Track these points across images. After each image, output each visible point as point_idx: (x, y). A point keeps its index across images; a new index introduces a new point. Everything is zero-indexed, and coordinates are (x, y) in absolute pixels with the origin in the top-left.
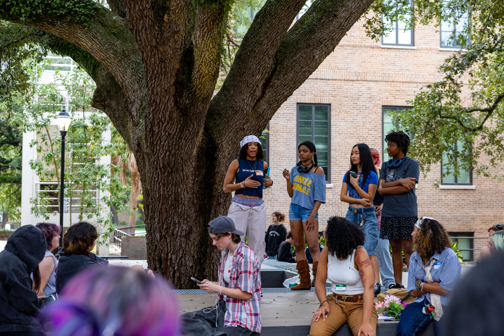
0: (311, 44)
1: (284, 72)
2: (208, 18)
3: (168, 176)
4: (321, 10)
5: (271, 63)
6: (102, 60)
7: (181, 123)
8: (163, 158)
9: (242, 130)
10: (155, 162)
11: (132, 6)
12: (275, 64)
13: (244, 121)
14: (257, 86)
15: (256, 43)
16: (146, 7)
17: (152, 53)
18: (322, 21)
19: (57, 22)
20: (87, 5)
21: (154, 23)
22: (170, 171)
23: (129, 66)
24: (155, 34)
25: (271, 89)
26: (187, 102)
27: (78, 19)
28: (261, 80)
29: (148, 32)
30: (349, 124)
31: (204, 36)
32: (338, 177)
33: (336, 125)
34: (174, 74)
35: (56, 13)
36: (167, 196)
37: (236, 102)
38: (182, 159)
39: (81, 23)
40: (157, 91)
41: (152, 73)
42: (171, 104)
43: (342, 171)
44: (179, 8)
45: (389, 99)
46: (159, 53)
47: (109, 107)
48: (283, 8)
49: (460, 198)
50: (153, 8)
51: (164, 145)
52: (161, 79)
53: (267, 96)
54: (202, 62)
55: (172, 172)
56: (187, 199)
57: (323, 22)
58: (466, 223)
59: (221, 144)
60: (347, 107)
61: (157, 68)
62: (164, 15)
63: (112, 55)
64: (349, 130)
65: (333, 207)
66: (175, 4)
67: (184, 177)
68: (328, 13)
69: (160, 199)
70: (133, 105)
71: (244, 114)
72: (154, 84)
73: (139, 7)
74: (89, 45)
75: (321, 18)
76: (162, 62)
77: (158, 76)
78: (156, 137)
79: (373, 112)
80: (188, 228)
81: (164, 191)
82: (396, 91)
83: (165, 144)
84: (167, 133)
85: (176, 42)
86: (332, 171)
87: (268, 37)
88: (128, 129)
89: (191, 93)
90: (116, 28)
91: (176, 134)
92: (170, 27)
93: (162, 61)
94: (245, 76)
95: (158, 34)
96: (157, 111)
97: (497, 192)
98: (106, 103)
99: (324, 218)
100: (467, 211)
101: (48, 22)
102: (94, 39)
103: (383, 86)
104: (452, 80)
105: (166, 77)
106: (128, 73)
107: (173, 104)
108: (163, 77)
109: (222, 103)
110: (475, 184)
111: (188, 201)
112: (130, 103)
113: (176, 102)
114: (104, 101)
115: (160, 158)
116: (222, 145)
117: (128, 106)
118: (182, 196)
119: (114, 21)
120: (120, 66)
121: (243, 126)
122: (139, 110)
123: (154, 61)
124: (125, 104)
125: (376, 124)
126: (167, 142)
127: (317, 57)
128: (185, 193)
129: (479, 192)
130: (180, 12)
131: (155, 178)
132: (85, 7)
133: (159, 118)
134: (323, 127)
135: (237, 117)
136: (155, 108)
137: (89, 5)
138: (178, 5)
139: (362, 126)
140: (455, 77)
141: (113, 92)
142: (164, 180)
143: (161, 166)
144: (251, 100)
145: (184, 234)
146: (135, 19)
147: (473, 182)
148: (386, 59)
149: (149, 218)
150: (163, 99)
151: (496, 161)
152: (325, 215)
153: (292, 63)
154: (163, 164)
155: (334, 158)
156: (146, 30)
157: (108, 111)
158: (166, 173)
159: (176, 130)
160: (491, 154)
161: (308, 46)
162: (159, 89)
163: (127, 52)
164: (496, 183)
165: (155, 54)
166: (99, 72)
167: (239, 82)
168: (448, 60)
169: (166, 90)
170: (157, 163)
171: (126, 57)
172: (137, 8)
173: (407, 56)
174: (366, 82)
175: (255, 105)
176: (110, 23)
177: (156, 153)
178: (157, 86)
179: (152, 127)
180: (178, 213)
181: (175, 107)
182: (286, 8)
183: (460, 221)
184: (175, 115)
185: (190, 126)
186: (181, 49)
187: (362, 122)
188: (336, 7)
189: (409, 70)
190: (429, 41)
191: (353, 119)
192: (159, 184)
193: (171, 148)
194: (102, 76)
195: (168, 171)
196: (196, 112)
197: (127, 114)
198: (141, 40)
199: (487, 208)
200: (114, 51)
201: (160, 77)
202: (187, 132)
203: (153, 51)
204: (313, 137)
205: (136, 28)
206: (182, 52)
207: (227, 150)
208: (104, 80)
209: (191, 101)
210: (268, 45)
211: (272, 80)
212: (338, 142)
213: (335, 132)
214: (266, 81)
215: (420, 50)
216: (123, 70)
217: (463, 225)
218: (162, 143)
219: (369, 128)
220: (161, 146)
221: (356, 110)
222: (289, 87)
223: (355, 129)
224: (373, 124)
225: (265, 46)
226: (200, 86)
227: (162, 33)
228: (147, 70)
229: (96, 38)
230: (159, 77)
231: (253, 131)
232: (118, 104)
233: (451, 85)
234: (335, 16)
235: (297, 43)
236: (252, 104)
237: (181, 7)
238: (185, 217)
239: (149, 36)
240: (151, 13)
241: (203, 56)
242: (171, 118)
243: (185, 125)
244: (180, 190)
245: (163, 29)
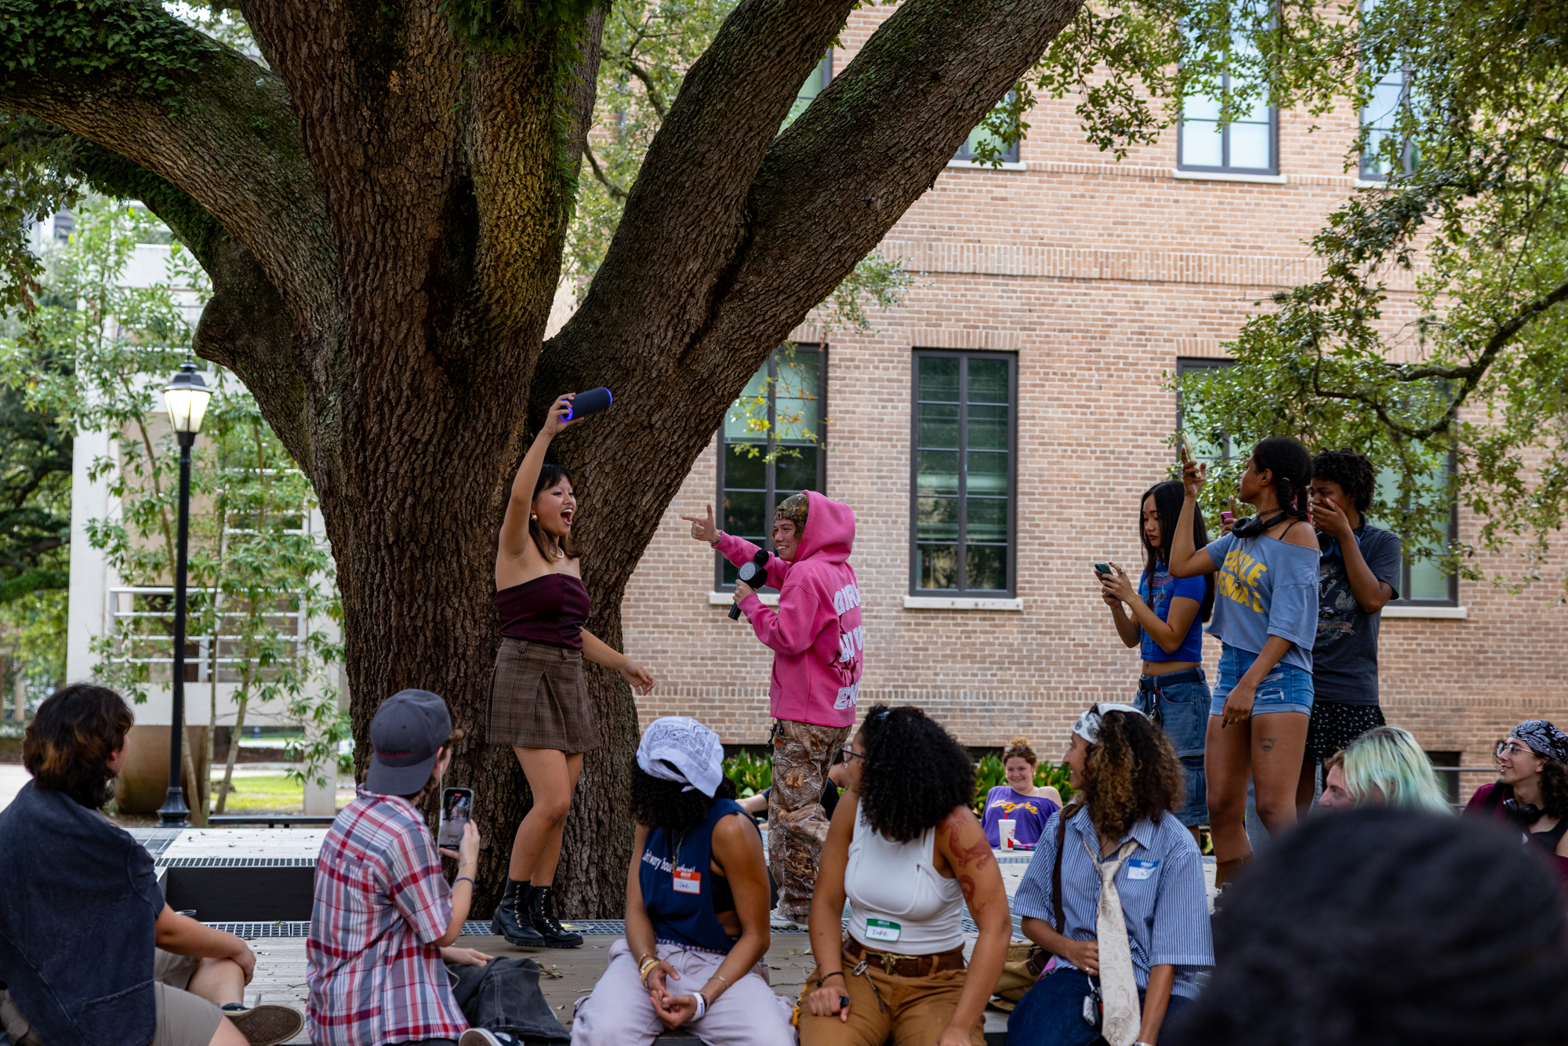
0: (860, 164)
1: (776, 251)
2: (506, 81)
3: (412, 570)
4: (893, 60)
5: (733, 221)
6: (222, 211)
7: (450, 407)
8: (395, 515)
9: (644, 429)
10: (373, 528)
11: (289, 44)
12: (748, 226)
13: (652, 402)
14: (691, 294)
15: (684, 160)
16: (332, 49)
17: (353, 189)
18: (896, 92)
19: (83, 96)
20: (177, 43)
21: (356, 97)
22: (417, 554)
23: (303, 231)
24: (360, 130)
25: (736, 303)
26: (466, 341)
27: (146, 85)
28: (704, 275)
29: (340, 126)
30: (1073, 413)
31: (496, 137)
32: (1038, 576)
33: (1033, 418)
34: (423, 254)
35: (80, 68)
36: (410, 632)
37: (625, 342)
38: (455, 518)
39: (155, 97)
40: (373, 308)
41: (357, 253)
42: (416, 348)
43: (1052, 558)
44: (435, 51)
45: (1199, 339)
46: (377, 189)
47: (247, 358)
48: (765, 53)
49: (1419, 645)
50: (352, 50)
51: (397, 472)
52: (385, 272)
53: (724, 325)
54: (499, 218)
55: (425, 558)
56: (474, 643)
57: (897, 97)
58: (1437, 723)
59: (579, 473)
60: (1070, 362)
61: (370, 237)
62: (388, 73)
63: (252, 197)
64: (1075, 432)
65: (1022, 669)
66: (420, 38)
67: (461, 573)
68: (913, 69)
69: (390, 641)
70: (316, 351)
71: (651, 380)
72: (364, 285)
73: (310, 47)
74: (183, 163)
75: (893, 85)
76: (387, 217)
77: (373, 260)
78: (374, 451)
79: (1148, 377)
80: (476, 731)
81: (400, 615)
82: (1222, 312)
83: (402, 471)
84: (406, 437)
85: (427, 155)
86: (1019, 560)
87: (720, 142)
88: (301, 425)
89: (474, 313)
90: (264, 113)
91: (435, 441)
92: (406, 111)
93: (386, 214)
94: (654, 263)
95: (370, 131)
96: (376, 368)
97: (1534, 629)
98: (239, 343)
99: (994, 704)
100: (1441, 687)
101: (54, 94)
102: (196, 148)
103: (1180, 297)
104: (1351, 278)
105: (400, 264)
106: (300, 252)
107: (422, 349)
108: (389, 265)
109: (585, 346)
110: (1465, 604)
111: (478, 648)
112: (309, 345)
113: (431, 343)
114: (232, 337)
115: (388, 516)
116: (583, 475)
117: (301, 353)
118: (459, 632)
119: (261, 93)
120: (277, 230)
121: (650, 416)
122: (333, 366)
123: (362, 216)
124: (294, 348)
125: (1159, 416)
126: (405, 466)
127: (879, 204)
128: (467, 623)
129: (1476, 628)
130: (437, 63)
131: (373, 576)
132: (169, 49)
133: (380, 390)
134: (993, 423)
135: (628, 388)
136: (369, 360)
137: (184, 43)
138: (430, 42)
139: (1115, 421)
140: (1361, 270)
141: (259, 311)
142: (401, 583)
143: (391, 540)
144: (673, 338)
145: (465, 750)
146: (299, 85)
147: (1460, 595)
148: (1191, 214)
149: (361, 700)
150: (392, 333)
151: (1498, 533)
152: (998, 695)
153: (799, 224)
154: (397, 534)
155: (1027, 519)
156: (333, 119)
157: (245, 369)
158: (407, 560)
159: (435, 427)
160: (1486, 511)
161: (852, 170)
162: (379, 303)
163: (296, 188)
164: (1532, 601)
165: (362, 194)
166: (220, 249)
167: (635, 280)
168: (1337, 218)
169: (399, 306)
170: (378, 529)
171: (294, 203)
172: (304, 51)
173: (1258, 205)
174: (1129, 285)
175: (686, 353)
176: (247, 97)
177: (374, 498)
178: (373, 291)
179: (360, 418)
180: (445, 685)
181: (430, 358)
182: (773, 54)
183: (1418, 716)
184: (429, 381)
185: (476, 417)
186: (442, 178)
187: (1115, 408)
188: (940, 51)
189: (1261, 248)
190: (1325, 157)
191: (1088, 400)
192: (386, 594)
193: (418, 484)
194: (231, 261)
195: (413, 554)
196: (495, 372)
197: (300, 377)
198: (318, 150)
199: (1503, 677)
200: (258, 183)
201: (382, 263)
202: (467, 435)
203: (357, 182)
204: (961, 452)
205: (302, 111)
206: (446, 186)
207: (600, 490)
208: (234, 273)
209: (476, 338)
210: (720, 168)
211: (741, 277)
212: (1040, 469)
213: (1032, 437)
214: (721, 278)
215: (1295, 187)
216: (285, 242)
217: (1427, 730)
218: (392, 469)
219: (1135, 428)
220: (389, 478)
221: (1098, 370)
222: (794, 298)
223: (1093, 431)
224: (1150, 415)
225: (712, 171)
226: (499, 292)
227: (384, 130)
228: (342, 243)
229: (203, 144)
230: (377, 265)
231: (679, 432)
232: (274, 348)
233: (1348, 294)
234: (935, 77)
235: (817, 160)
236: (677, 350)
237: (440, 48)
238: (469, 697)
239: (344, 137)
240: (348, 67)
241: (499, 198)
242: (416, 391)
243: (460, 414)
244: (449, 613)
245: (386, 115)
